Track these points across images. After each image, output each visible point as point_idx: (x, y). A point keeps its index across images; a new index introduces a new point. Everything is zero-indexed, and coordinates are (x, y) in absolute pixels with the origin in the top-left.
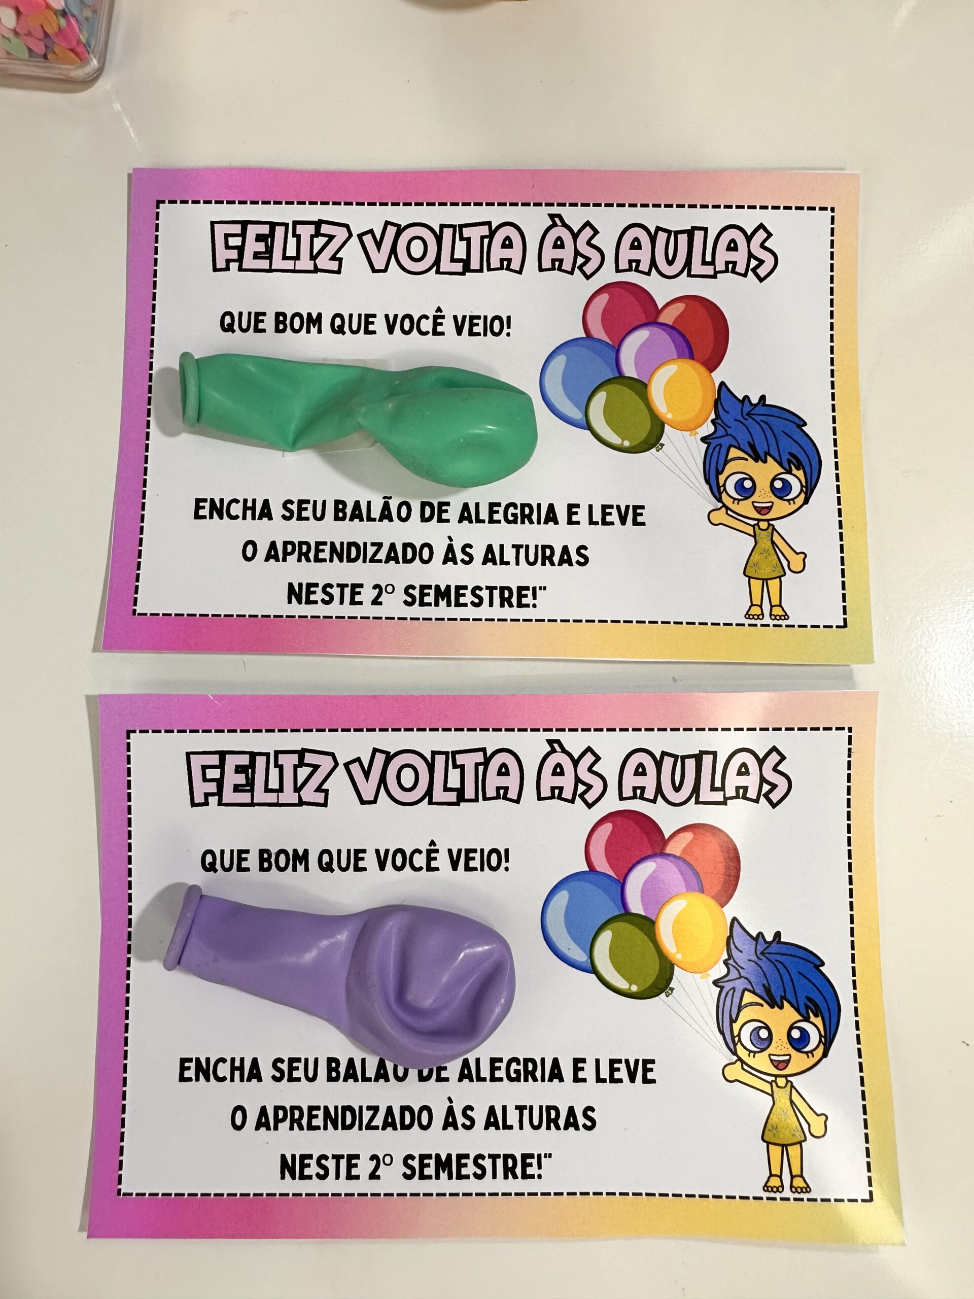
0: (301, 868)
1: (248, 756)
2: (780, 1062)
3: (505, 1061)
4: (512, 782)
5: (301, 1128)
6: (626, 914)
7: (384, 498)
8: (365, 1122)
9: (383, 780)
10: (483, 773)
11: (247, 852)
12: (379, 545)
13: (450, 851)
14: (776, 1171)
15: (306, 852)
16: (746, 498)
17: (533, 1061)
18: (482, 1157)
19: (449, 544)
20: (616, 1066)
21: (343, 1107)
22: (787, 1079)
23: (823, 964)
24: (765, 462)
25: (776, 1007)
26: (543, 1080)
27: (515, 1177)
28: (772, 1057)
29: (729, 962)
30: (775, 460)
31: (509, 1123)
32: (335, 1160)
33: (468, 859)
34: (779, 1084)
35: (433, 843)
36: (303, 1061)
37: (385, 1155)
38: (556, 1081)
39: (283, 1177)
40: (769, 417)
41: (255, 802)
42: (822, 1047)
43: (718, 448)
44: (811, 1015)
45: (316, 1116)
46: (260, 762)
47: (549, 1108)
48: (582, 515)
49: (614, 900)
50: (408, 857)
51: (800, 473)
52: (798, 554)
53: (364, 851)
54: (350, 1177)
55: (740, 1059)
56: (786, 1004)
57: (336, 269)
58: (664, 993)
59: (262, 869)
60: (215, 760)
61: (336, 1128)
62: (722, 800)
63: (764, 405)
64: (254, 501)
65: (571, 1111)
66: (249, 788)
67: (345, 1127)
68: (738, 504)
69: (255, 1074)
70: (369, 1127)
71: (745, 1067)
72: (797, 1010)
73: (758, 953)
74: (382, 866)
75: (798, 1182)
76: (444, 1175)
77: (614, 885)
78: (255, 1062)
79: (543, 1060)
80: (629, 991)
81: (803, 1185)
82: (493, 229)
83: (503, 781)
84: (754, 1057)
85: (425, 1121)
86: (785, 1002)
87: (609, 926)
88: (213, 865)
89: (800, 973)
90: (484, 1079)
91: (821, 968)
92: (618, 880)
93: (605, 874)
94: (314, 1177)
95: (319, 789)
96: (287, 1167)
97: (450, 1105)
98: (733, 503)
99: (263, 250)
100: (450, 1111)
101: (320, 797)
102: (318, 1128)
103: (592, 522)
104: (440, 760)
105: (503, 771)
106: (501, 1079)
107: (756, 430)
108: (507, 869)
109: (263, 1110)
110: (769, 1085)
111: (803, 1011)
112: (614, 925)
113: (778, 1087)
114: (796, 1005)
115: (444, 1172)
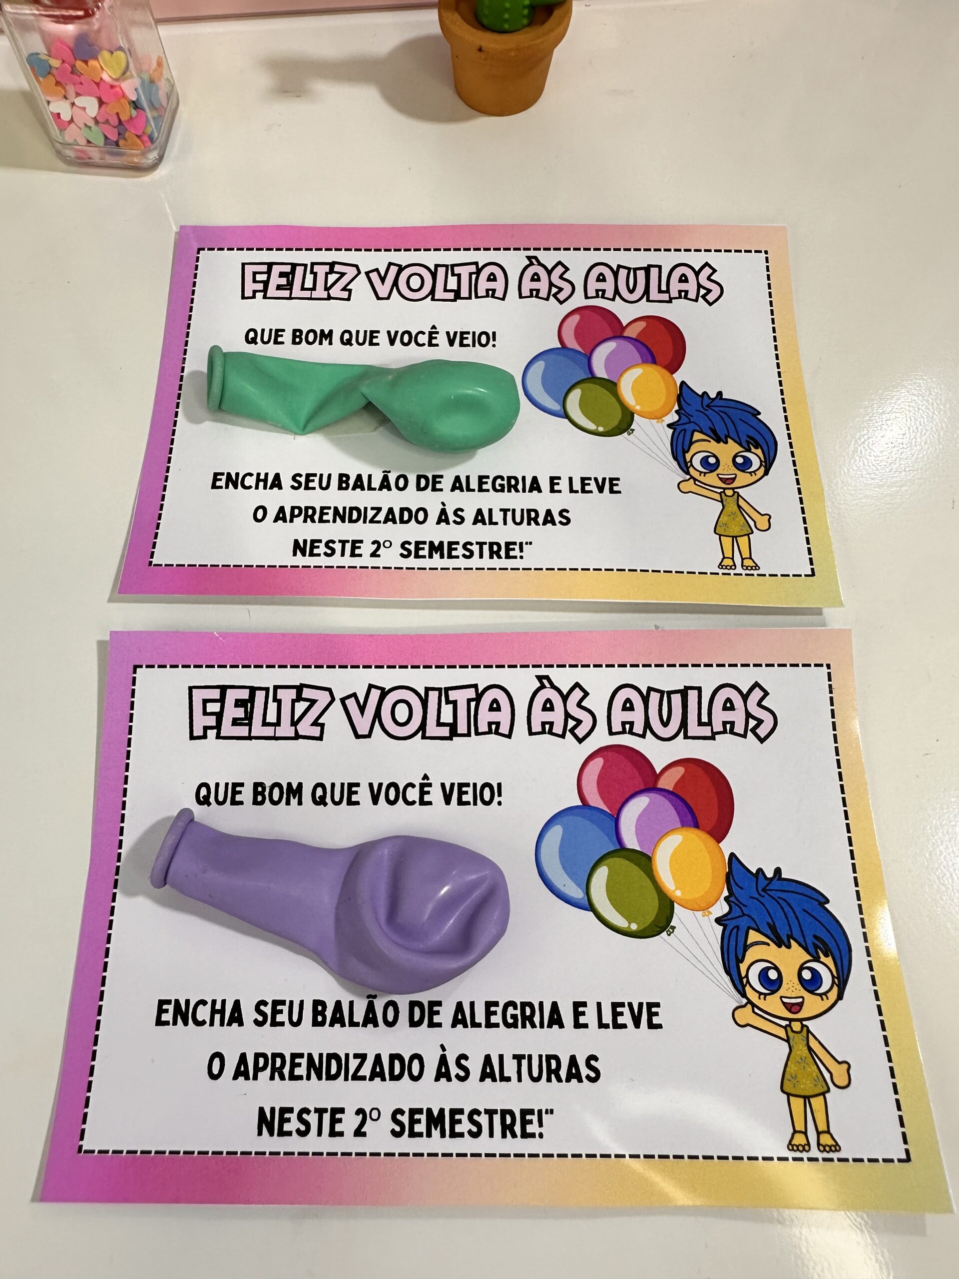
0: (294, 801)
1: (248, 690)
2: (793, 1004)
3: (501, 1005)
4: (503, 716)
5: (282, 1078)
6: (621, 850)
7: (383, 472)
8: (351, 1071)
9: (378, 715)
10: (475, 708)
11: (242, 785)
12: (379, 510)
13: (443, 785)
14: (800, 1126)
15: (300, 785)
16: (711, 471)
17: (531, 1005)
19: (442, 509)
20: (619, 1009)
21: (328, 1055)
22: (802, 1024)
23: (828, 901)
24: (726, 443)
26: (542, 1026)
27: (514, 1135)
28: (783, 999)
29: (731, 899)
30: (735, 441)
33: (461, 793)
34: (794, 1029)
35: (426, 777)
36: (288, 1003)
37: (373, 1109)
38: (556, 1027)
39: (260, 1133)
40: (727, 409)
41: (252, 735)
42: (835, 989)
43: (683, 433)
45: (299, 1065)
46: (260, 696)
47: (549, 1058)
48: (563, 485)
49: (607, 835)
50: (401, 791)
51: (759, 452)
52: (763, 515)
53: (358, 785)
54: (333, 1133)
55: (749, 1002)
57: (346, 297)
59: (255, 802)
60: (216, 694)
62: (710, 735)
63: (721, 398)
64: (266, 475)
65: (573, 1060)
66: (247, 722)
67: (330, 1077)
68: (704, 476)
69: (237, 1018)
70: (355, 1077)
71: (756, 1010)
73: (760, 889)
74: (375, 800)
75: (826, 1139)
76: (436, 1133)
77: (608, 820)
78: (237, 1004)
79: (541, 1004)
81: (831, 1142)
82: (480, 267)
83: (494, 716)
84: (765, 999)
85: (416, 1071)
86: (792, 941)
87: (605, 862)
88: (207, 798)
89: (804, 910)
90: (479, 1025)
91: (826, 906)
93: (599, 808)
94: (294, 1133)
95: (315, 723)
97: (442, 1053)
98: (700, 475)
99: (286, 283)
100: (443, 1060)
101: (316, 731)
102: (300, 1078)
103: (572, 491)
104: (433, 696)
105: (495, 706)
106: (497, 1025)
107: (716, 419)
108: (500, 803)
109: (243, 1057)
110: (783, 1030)
111: (812, 950)
112: (610, 861)
113: (793, 1031)
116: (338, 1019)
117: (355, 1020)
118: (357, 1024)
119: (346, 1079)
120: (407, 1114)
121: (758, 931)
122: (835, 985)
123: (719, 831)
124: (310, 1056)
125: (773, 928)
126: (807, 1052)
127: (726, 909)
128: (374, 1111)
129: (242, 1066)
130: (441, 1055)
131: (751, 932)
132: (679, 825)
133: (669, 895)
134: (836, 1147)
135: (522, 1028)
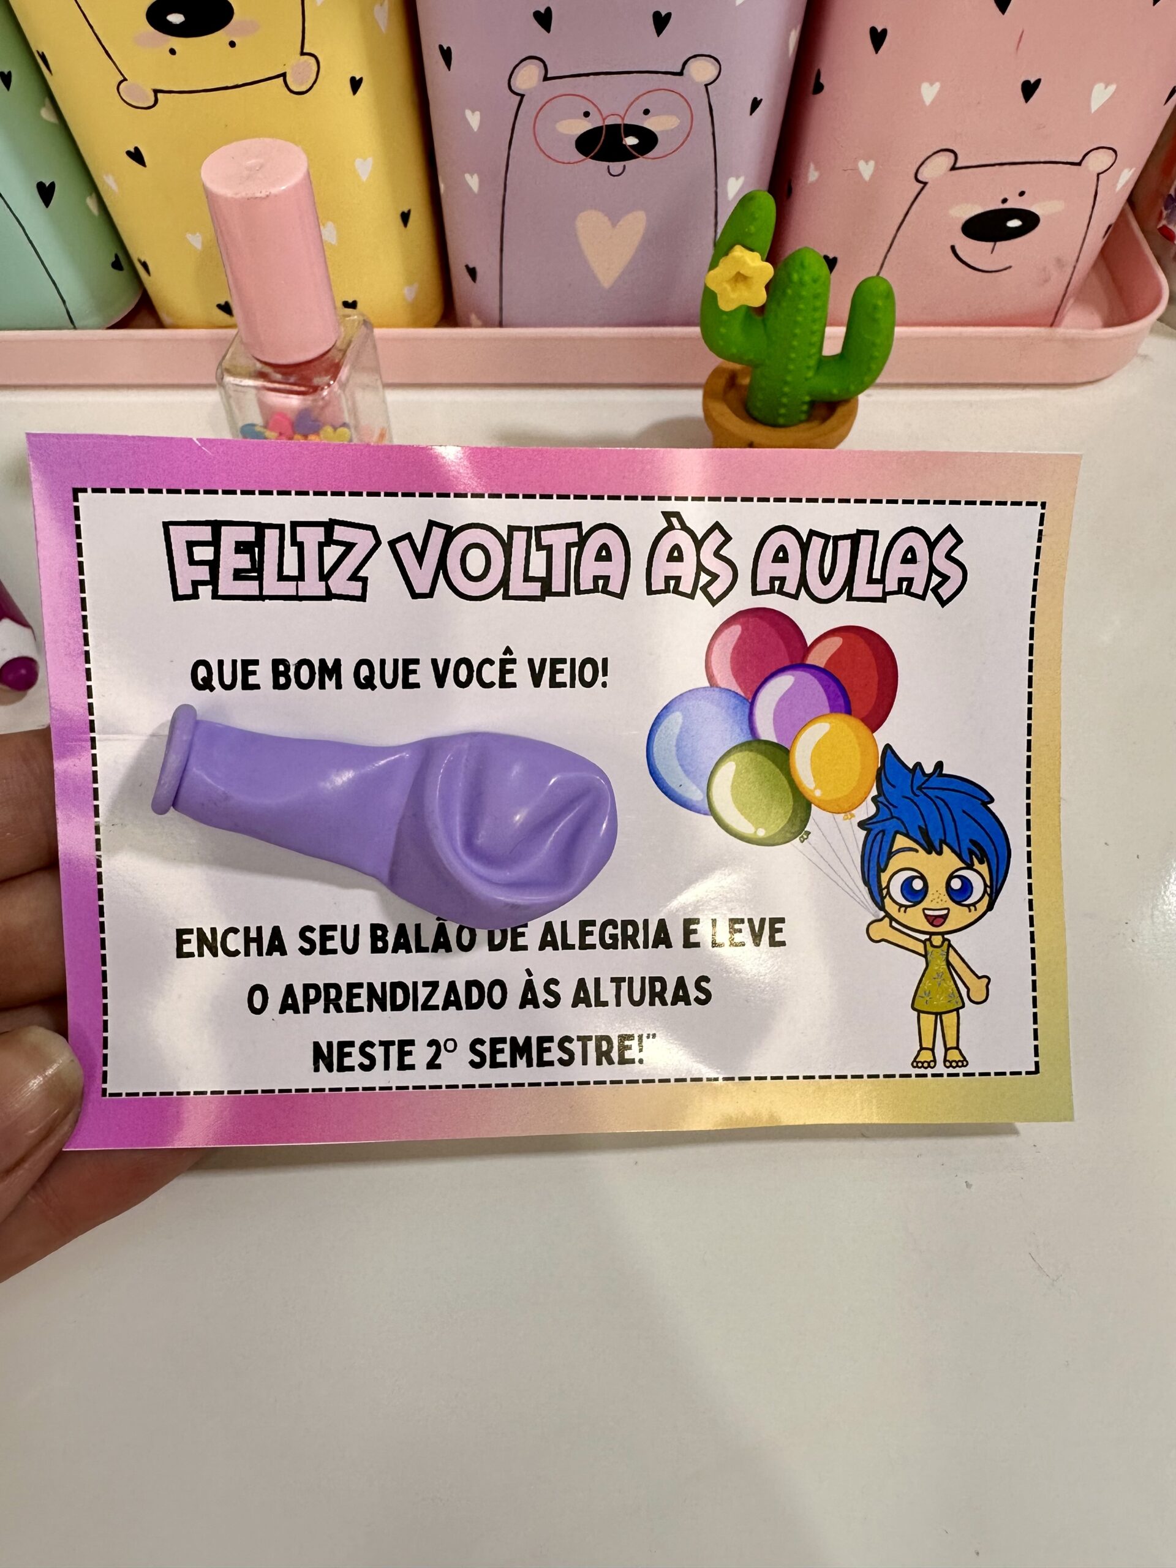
5: (339, 1009)
14: (927, 1043)
18: (568, 1039)
21: (392, 984)
22: (943, 937)
23: (992, 800)
25: (933, 852)
26: (646, 946)
28: (927, 912)
29: (879, 799)
31: (602, 999)
32: (383, 1048)
34: (935, 943)
36: (339, 929)
39: (317, 1069)
42: (986, 898)
44: (975, 860)
47: (653, 980)
54: (402, 1067)
55: (888, 915)
56: (945, 848)
58: (798, 838)
61: (383, 1009)
67: (395, 1008)
69: (277, 945)
70: (426, 1007)
71: (894, 924)
72: (960, 856)
75: (954, 1055)
76: (521, 1063)
78: (276, 932)
80: (753, 836)
81: (959, 1058)
84: (905, 912)
89: (964, 812)
92: (745, 699)
96: (321, 1056)
100: (529, 986)
102: (361, 1009)
110: (922, 945)
111: (966, 856)
113: (933, 946)
114: (957, 849)
115: (521, 1058)
116: (402, 944)
117: (423, 945)
118: (426, 950)
119: (415, 1009)
120: (488, 1044)
121: (907, 835)
122: (986, 895)
123: (875, 719)
124: (371, 986)
125: (925, 833)
126: (945, 967)
127: (872, 810)
128: (448, 1042)
129: (290, 999)
130: (527, 980)
131: (898, 836)
132: (827, 710)
133: (807, 796)
134: (964, 1062)
135: (622, 948)
